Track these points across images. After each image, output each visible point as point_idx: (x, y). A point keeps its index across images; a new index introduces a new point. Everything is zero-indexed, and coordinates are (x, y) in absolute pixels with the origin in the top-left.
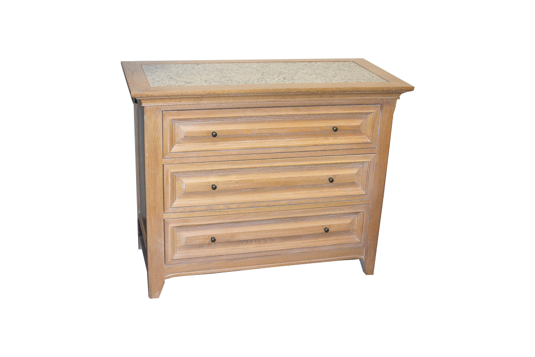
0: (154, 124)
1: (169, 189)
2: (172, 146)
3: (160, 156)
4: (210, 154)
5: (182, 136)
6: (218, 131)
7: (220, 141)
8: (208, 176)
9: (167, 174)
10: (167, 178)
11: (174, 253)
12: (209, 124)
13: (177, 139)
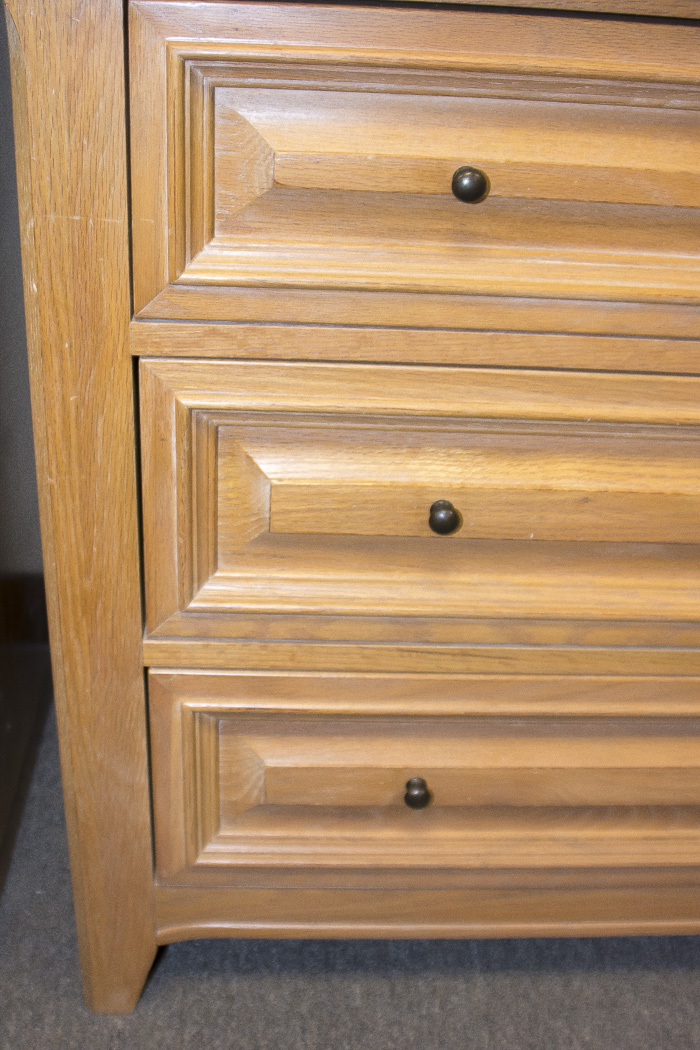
0: (71, 89)
1: (168, 503)
2: (188, 243)
3: (114, 301)
4: (433, 313)
5: (260, 184)
6: (495, 165)
7: (498, 239)
8: (415, 449)
9: (160, 416)
10: (161, 440)
11: (199, 835)
12: (438, 111)
13: (228, 199)
